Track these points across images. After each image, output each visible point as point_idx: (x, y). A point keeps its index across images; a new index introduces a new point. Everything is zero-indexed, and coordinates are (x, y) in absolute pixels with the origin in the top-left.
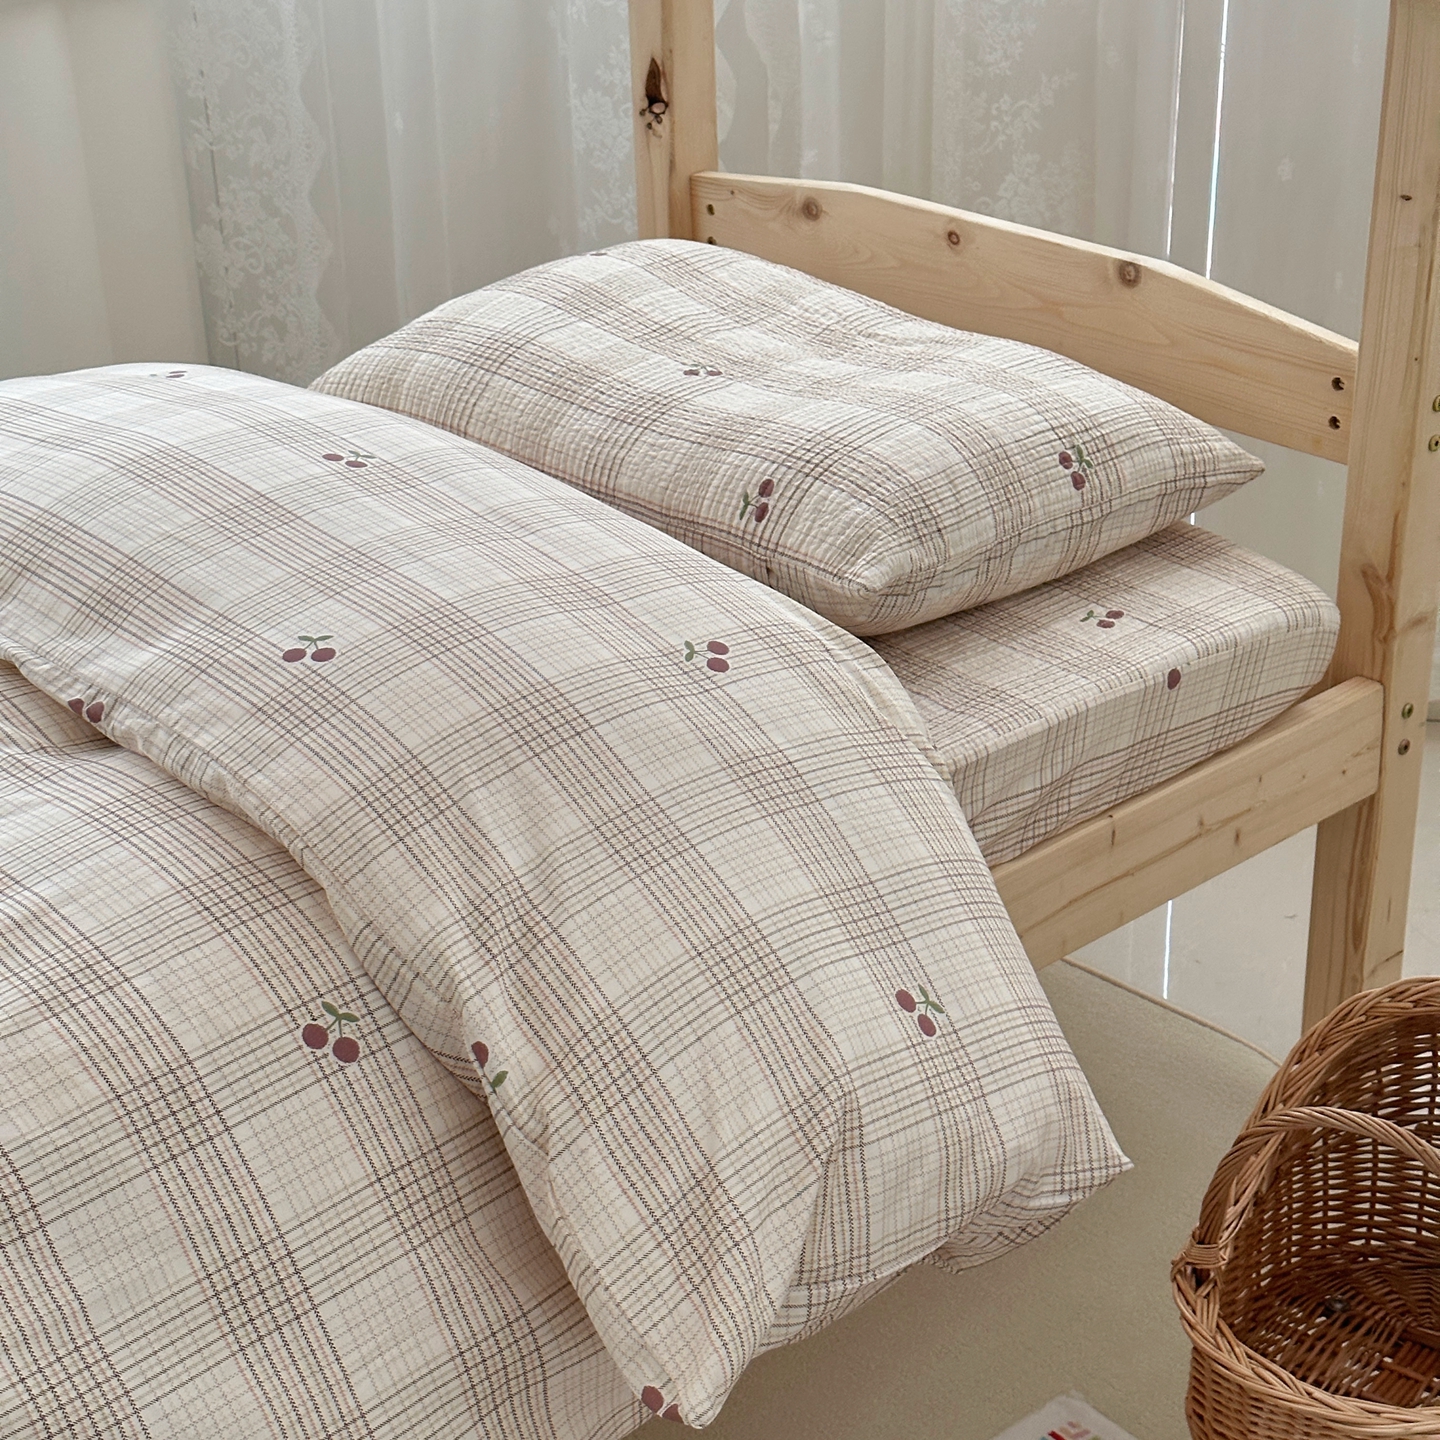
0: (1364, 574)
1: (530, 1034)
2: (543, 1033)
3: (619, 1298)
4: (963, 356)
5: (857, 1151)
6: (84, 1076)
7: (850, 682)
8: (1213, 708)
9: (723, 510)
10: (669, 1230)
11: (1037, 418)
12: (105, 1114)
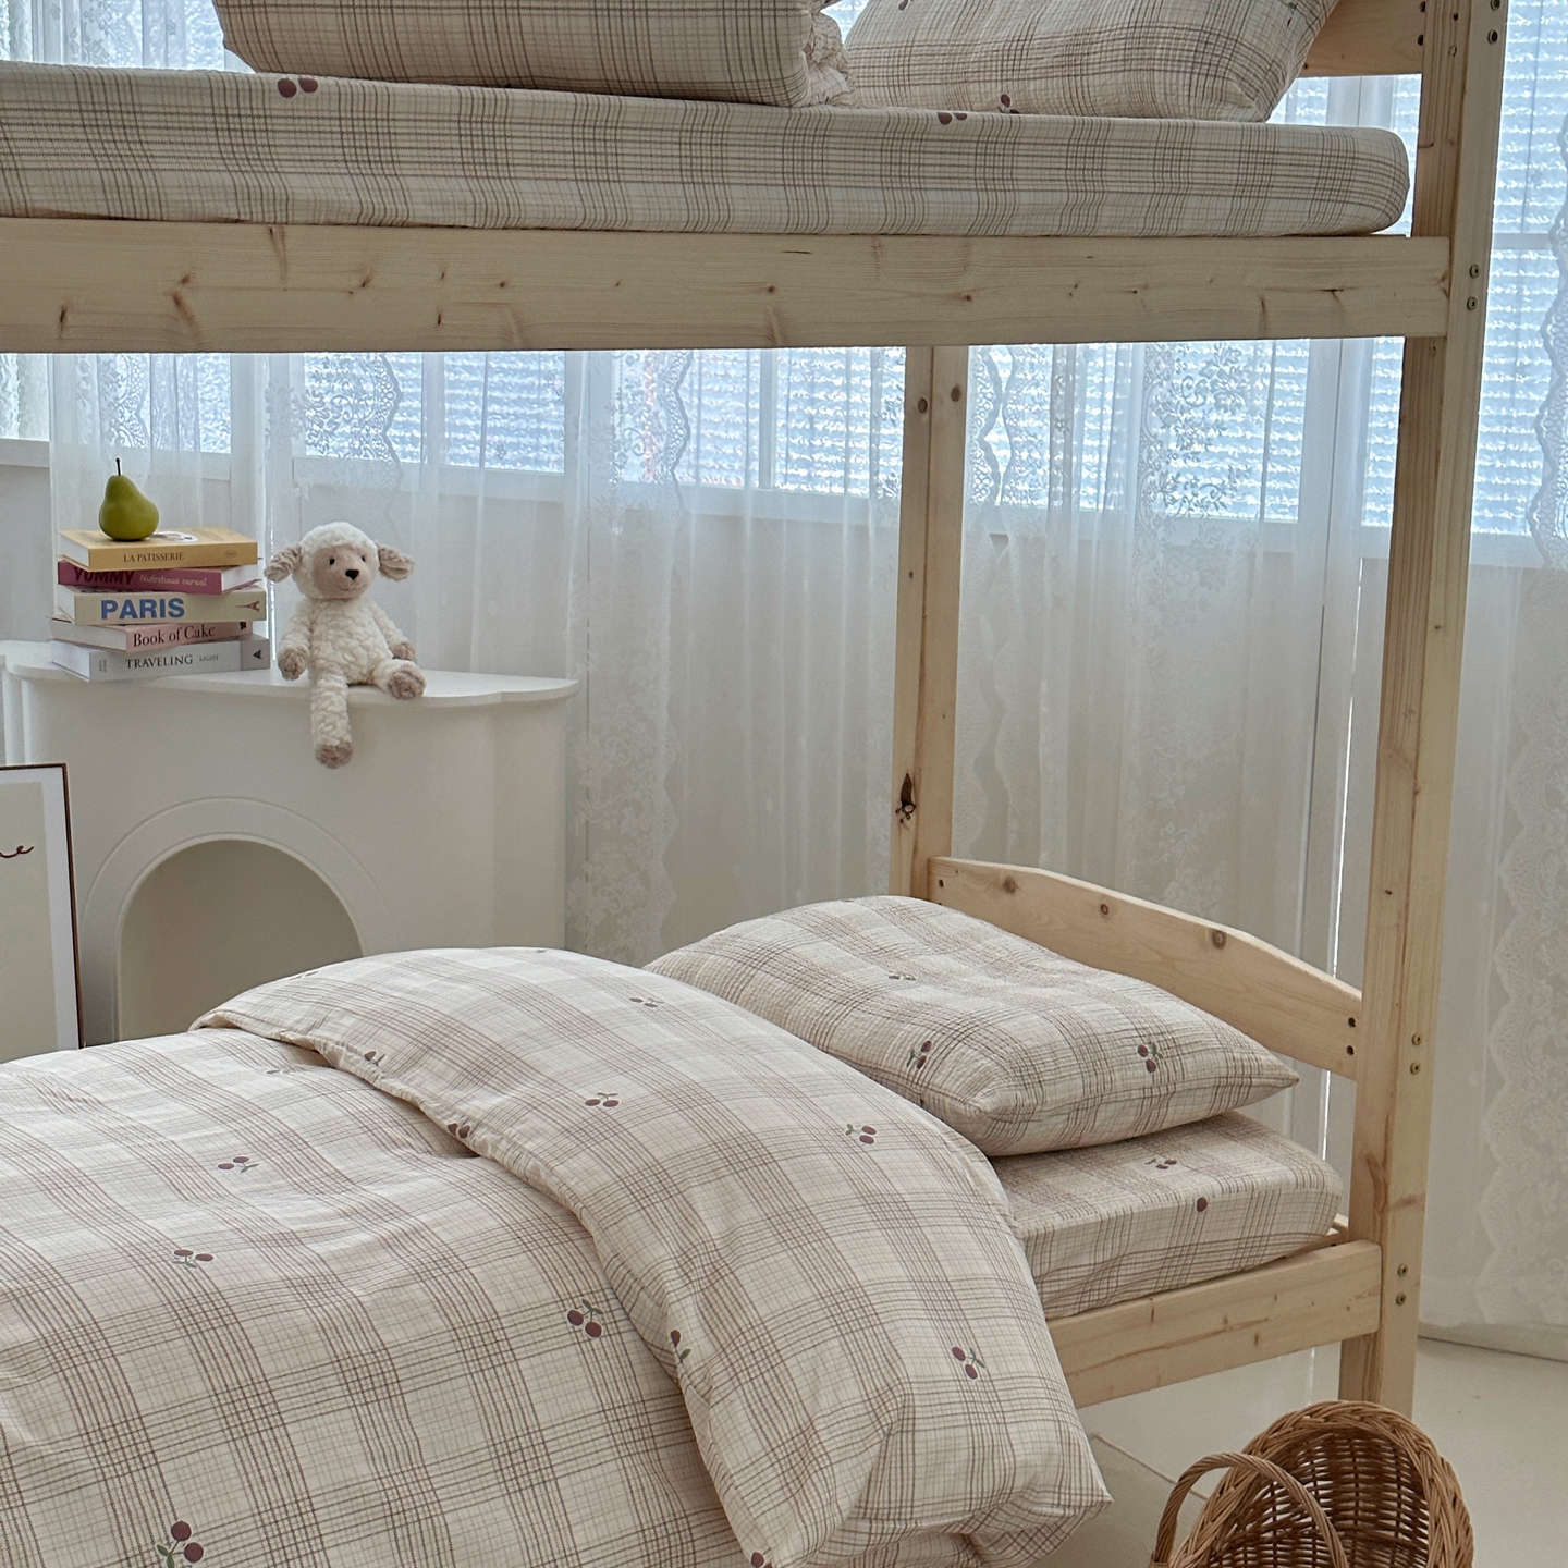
0: (1368, 1162)
1: (709, 1331)
2: (716, 1331)
3: (743, 1494)
4: (1088, 981)
5: (910, 1435)
6: (436, 1315)
7: (959, 1166)
8: (1235, 1234)
9: (897, 1062)
10: (780, 1457)
11: (1126, 1021)
12: (446, 1337)
